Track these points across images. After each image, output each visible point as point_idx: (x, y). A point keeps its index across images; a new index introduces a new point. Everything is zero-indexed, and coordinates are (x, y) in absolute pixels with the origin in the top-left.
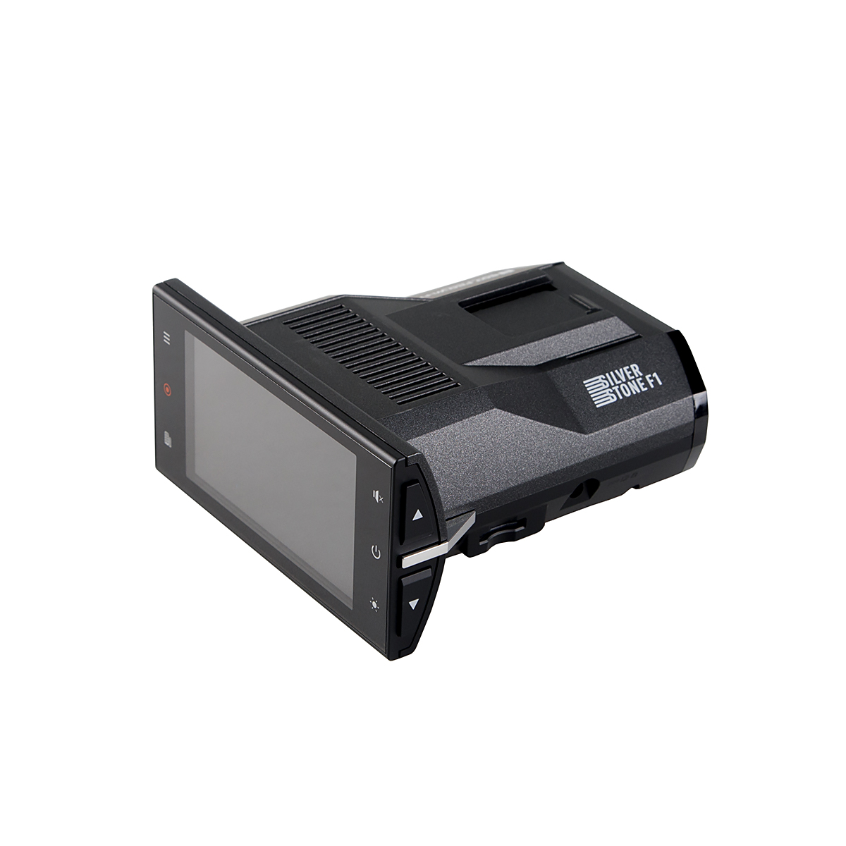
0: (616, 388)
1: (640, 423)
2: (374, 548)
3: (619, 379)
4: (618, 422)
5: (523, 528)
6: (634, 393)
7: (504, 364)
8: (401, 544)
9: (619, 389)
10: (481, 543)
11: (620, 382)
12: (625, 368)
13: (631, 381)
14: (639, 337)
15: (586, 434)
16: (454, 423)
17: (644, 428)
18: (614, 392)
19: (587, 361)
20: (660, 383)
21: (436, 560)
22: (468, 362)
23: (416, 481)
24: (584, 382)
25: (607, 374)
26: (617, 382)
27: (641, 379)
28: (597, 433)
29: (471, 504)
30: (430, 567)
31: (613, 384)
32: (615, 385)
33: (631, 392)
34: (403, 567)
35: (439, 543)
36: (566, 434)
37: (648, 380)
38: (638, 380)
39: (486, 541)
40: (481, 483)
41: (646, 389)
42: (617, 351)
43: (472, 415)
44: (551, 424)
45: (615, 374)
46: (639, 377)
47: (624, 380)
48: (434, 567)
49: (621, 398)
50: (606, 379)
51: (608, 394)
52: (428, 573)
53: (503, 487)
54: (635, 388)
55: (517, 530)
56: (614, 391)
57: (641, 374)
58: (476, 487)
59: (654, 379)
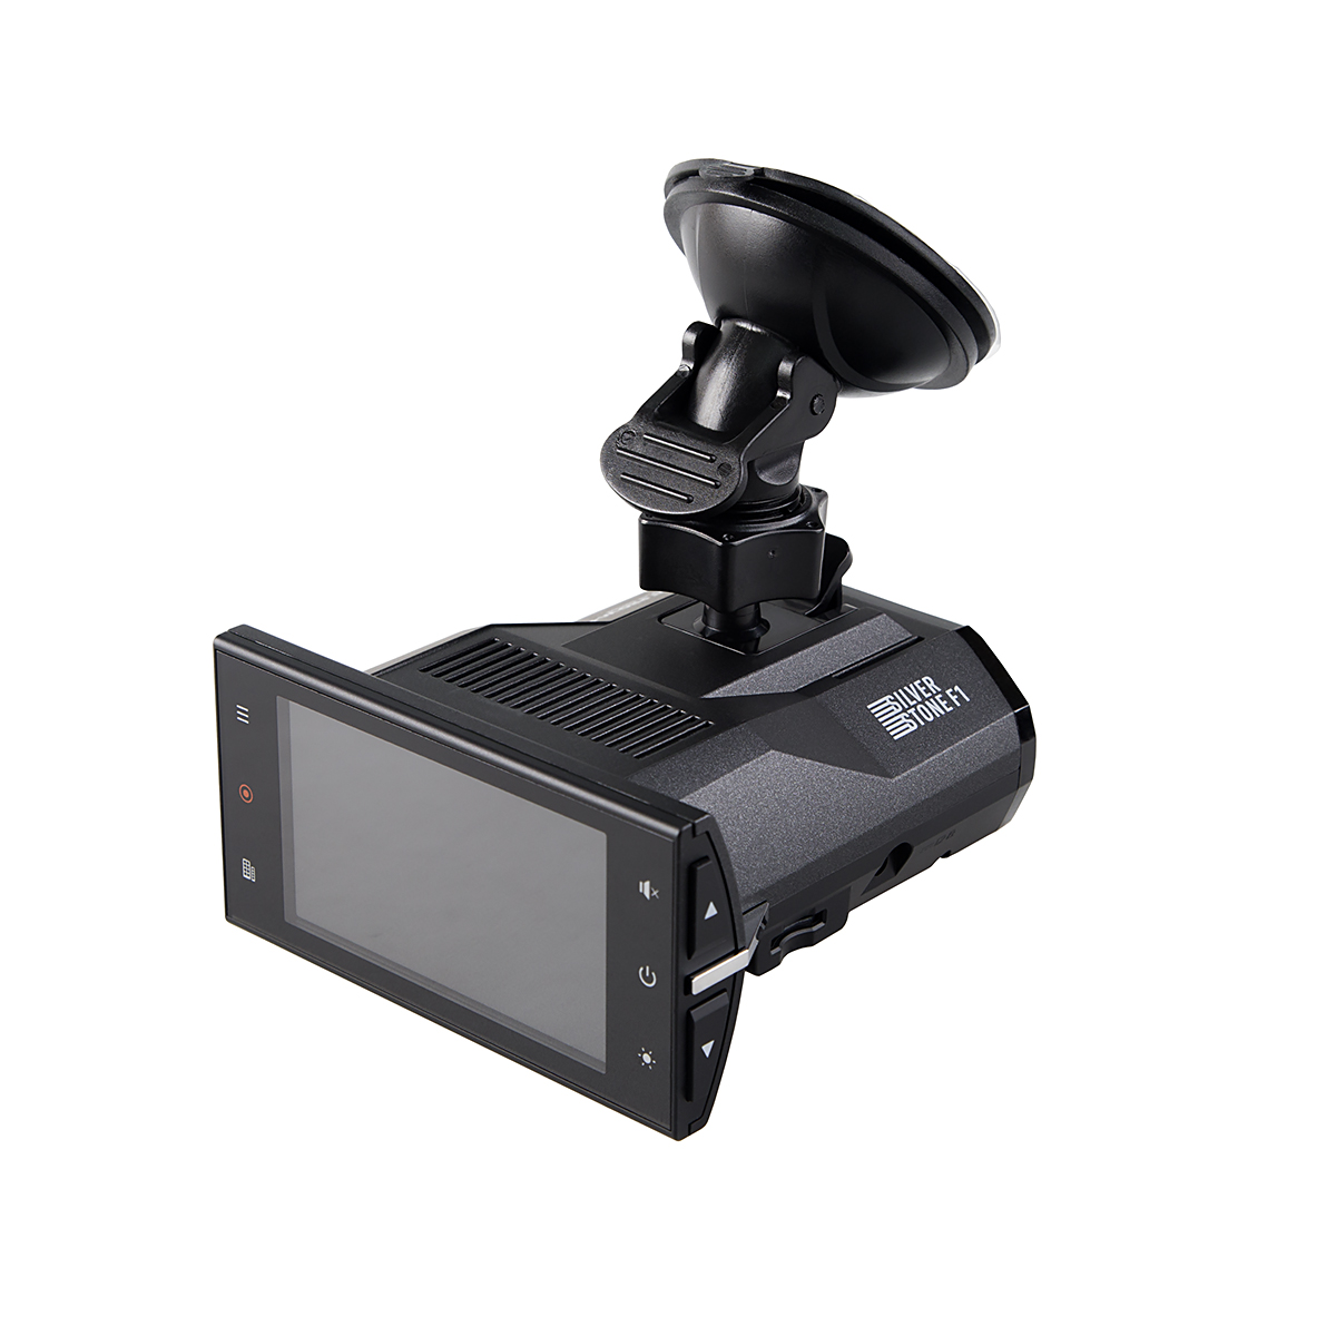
0: (912, 711)
1: (956, 757)
2: (644, 972)
3: (912, 699)
4: (928, 758)
5: (822, 924)
6: (938, 715)
7: (754, 693)
8: (689, 958)
9: (917, 712)
10: (773, 952)
11: (915, 702)
12: (916, 683)
13: (928, 699)
14: (920, 639)
15: (891, 777)
16: (722, 775)
17: (961, 763)
18: (911, 716)
19: (863, 677)
20: (968, 700)
21: (732, 979)
22: (708, 692)
23: (706, 859)
24: (869, 707)
25: (895, 694)
26: (912, 703)
27: (940, 696)
28: (905, 774)
29: (762, 892)
30: (724, 990)
31: (906, 706)
32: (910, 707)
33: (933, 714)
34: (694, 992)
35: (736, 952)
36: (867, 779)
37: (950, 696)
38: (937, 697)
39: (778, 949)
40: (771, 859)
41: (951, 708)
42: (897, 660)
43: (744, 763)
44: (846, 768)
45: (905, 692)
46: (938, 693)
47: (920, 700)
48: (730, 989)
49: (923, 723)
50: (896, 700)
51: (904, 720)
52: (724, 999)
53: (800, 864)
54: (937, 709)
55: (815, 928)
56: (910, 714)
57: (939, 690)
58: (765, 867)
59: (957, 693)
